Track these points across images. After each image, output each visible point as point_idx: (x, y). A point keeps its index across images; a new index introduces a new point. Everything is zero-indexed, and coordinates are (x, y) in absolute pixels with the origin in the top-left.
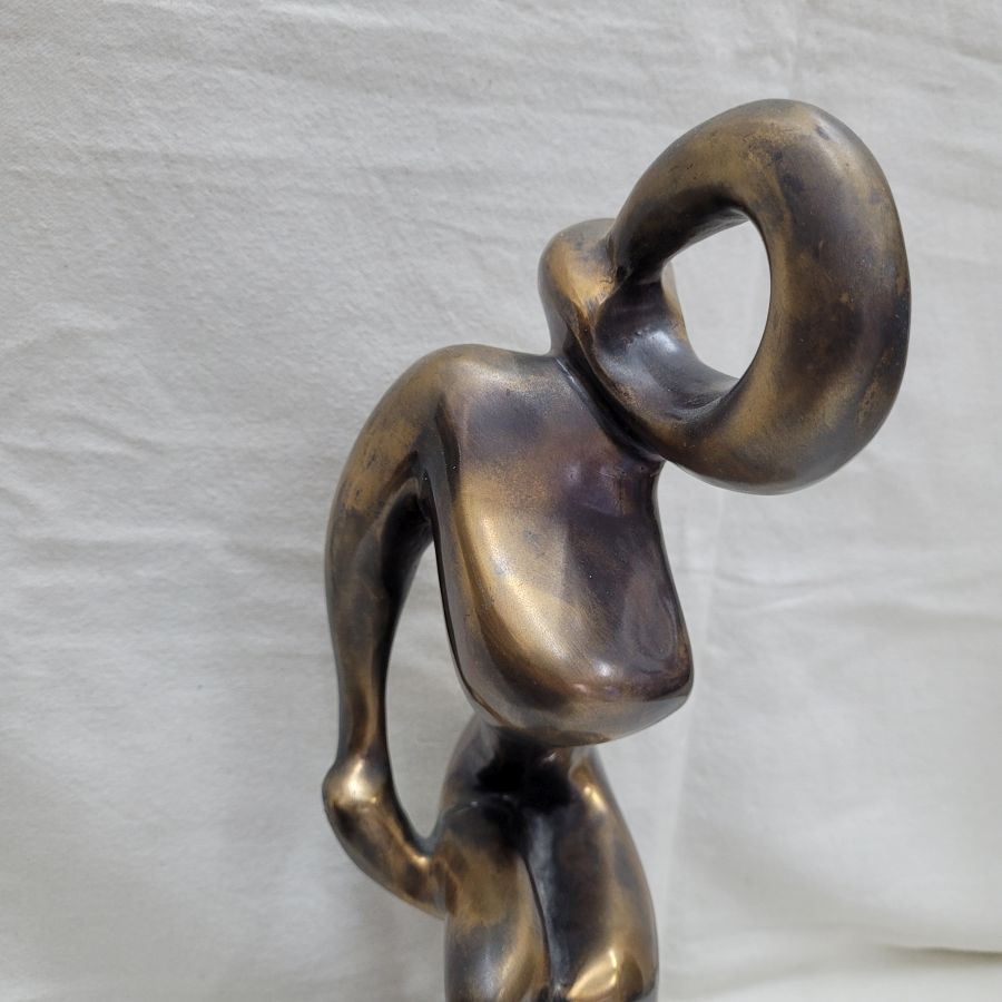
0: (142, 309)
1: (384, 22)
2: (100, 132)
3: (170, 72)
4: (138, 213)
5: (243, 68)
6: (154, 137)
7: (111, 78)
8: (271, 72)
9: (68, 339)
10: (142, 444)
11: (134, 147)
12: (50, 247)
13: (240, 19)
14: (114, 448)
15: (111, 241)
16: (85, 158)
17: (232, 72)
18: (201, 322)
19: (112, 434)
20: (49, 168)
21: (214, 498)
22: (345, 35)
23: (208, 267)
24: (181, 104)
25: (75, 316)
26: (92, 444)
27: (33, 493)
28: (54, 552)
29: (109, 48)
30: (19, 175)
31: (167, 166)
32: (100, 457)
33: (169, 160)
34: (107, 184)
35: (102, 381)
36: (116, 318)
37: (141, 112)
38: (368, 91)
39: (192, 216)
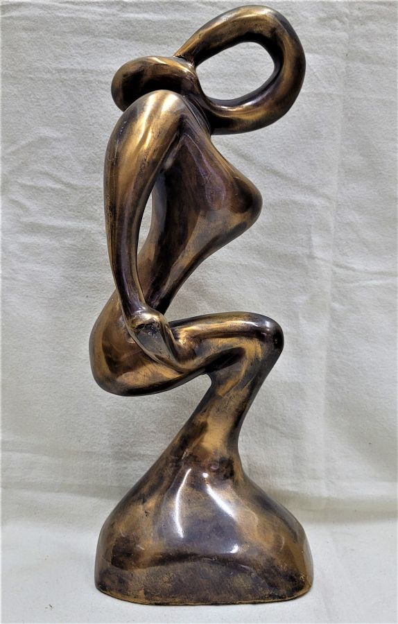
0: (71, 130)
1: (165, 18)
2: (60, 62)
3: (85, 40)
4: (71, 92)
5: (112, 38)
6: (79, 64)
7: (64, 42)
8: (123, 39)
9: (44, 141)
10: (68, 185)
11: (71, 67)
12: (40, 105)
13: (111, 20)
14: (58, 186)
15: (62, 103)
16: (54, 72)
17: (109, 40)
18: (93, 134)
19: (57, 180)
20: (41, 76)
21: (96, 210)
22: (150, 24)
23: (97, 112)
24: (89, 51)
25: (47, 132)
26: (51, 184)
27: (27, 203)
28: (34, 229)
29: (65, 32)
30: (31, 79)
31: (83, 74)
32: (53, 189)
33: (84, 72)
34: (61, 81)
35: (55, 158)
36: (62, 133)
37: (75, 55)
38: (159, 44)
39: (91, 92)
